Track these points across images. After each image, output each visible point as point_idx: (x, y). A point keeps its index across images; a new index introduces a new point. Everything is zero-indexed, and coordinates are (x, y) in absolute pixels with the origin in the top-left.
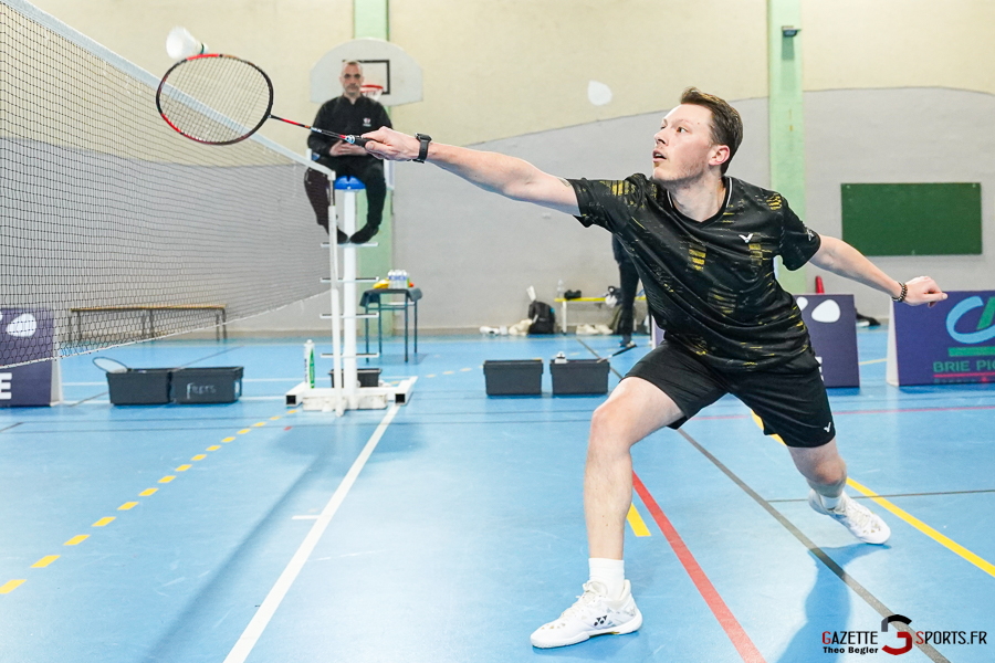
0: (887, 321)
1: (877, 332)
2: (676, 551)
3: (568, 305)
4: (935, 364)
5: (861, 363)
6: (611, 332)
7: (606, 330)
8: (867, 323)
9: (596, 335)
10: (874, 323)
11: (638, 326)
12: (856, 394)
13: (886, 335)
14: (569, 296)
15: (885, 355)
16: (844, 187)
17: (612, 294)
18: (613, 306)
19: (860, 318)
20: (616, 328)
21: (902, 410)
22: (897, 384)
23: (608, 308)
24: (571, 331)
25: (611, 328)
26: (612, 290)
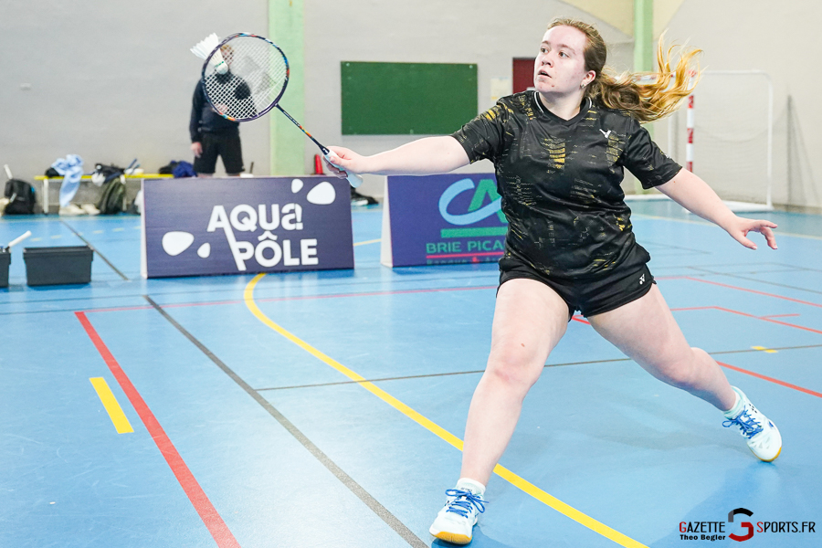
0: (382, 199)
1: (374, 210)
2: (159, 447)
3: (50, 183)
4: (428, 245)
5: (356, 244)
6: (97, 212)
7: (91, 209)
8: (365, 202)
9: (81, 215)
10: (372, 202)
11: (128, 205)
12: (351, 275)
13: (381, 214)
14: (51, 173)
15: (379, 237)
16: (343, 65)
17: (99, 171)
18: (100, 185)
19: (358, 196)
20: (103, 207)
21: (395, 292)
22: (391, 265)
23: (95, 187)
24: (55, 211)
25: (98, 208)
26: (99, 167)
